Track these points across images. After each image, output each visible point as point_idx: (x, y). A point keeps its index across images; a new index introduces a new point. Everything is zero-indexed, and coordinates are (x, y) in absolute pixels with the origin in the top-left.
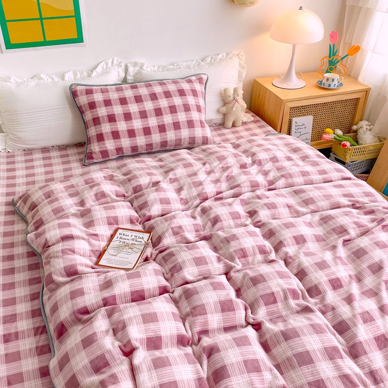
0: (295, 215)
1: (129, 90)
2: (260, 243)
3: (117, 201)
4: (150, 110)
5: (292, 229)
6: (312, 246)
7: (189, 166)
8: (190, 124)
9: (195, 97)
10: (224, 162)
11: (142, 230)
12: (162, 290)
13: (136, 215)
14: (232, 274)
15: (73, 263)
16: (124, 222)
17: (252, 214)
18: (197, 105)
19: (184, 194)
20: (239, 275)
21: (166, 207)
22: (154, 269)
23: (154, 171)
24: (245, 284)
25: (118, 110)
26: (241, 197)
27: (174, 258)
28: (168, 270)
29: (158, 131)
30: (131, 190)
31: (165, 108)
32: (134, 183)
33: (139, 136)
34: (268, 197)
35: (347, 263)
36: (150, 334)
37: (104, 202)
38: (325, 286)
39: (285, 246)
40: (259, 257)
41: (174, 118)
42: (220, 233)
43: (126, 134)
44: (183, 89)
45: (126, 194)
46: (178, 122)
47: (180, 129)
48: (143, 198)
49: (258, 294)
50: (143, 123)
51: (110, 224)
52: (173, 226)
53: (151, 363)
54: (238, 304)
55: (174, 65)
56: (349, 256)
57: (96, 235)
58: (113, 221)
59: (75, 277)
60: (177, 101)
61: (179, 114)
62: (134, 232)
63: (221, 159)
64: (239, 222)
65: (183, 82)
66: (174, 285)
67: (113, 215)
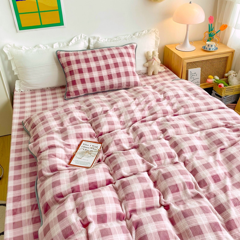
0: (190, 132)
1: (90, 54)
2: (168, 151)
3: (83, 123)
4: (103, 66)
5: (188, 142)
6: (201, 153)
7: (125, 101)
8: (127, 74)
9: (130, 57)
10: (147, 97)
11: (97, 142)
12: (108, 182)
13: (93, 132)
14: (151, 171)
15: (55, 163)
16: (86, 137)
17: (164, 131)
18: (130, 62)
19: (123, 118)
20: (156, 172)
21: (111, 127)
22: (103, 168)
23: (105, 104)
24: (159, 179)
25: (84, 66)
26: (157, 120)
27: (115, 160)
28: (112, 169)
29: (108, 79)
30: (91, 116)
31: (111, 64)
32: (93, 112)
33: (97, 81)
34: (173, 121)
35: (223, 164)
36: (99, 212)
37: (75, 124)
38: (209, 180)
39: (184, 153)
40: (168, 160)
41: (117, 70)
42: (144, 144)
43: (89, 80)
44: (122, 53)
45: (88, 118)
46: (120, 73)
47: (121, 77)
48: (98, 121)
49: (167, 186)
50: (99, 74)
51: (77, 138)
52: (115, 139)
53: (100, 232)
54: (154, 192)
55: (117, 38)
56: (224, 160)
57: (69, 145)
58: (79, 136)
59: (56, 172)
60: (119, 60)
61: (120, 68)
62: (92, 143)
63: (145, 96)
64: (156, 137)
65: (122, 49)
66: (116, 179)
67: (80, 132)
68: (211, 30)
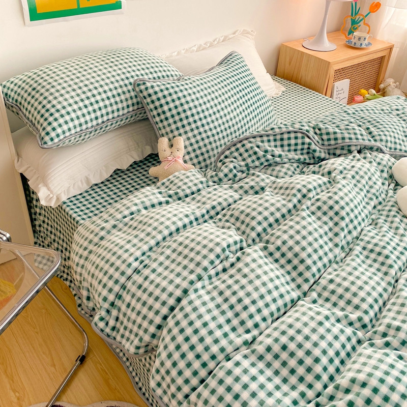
68: (356, 14)
